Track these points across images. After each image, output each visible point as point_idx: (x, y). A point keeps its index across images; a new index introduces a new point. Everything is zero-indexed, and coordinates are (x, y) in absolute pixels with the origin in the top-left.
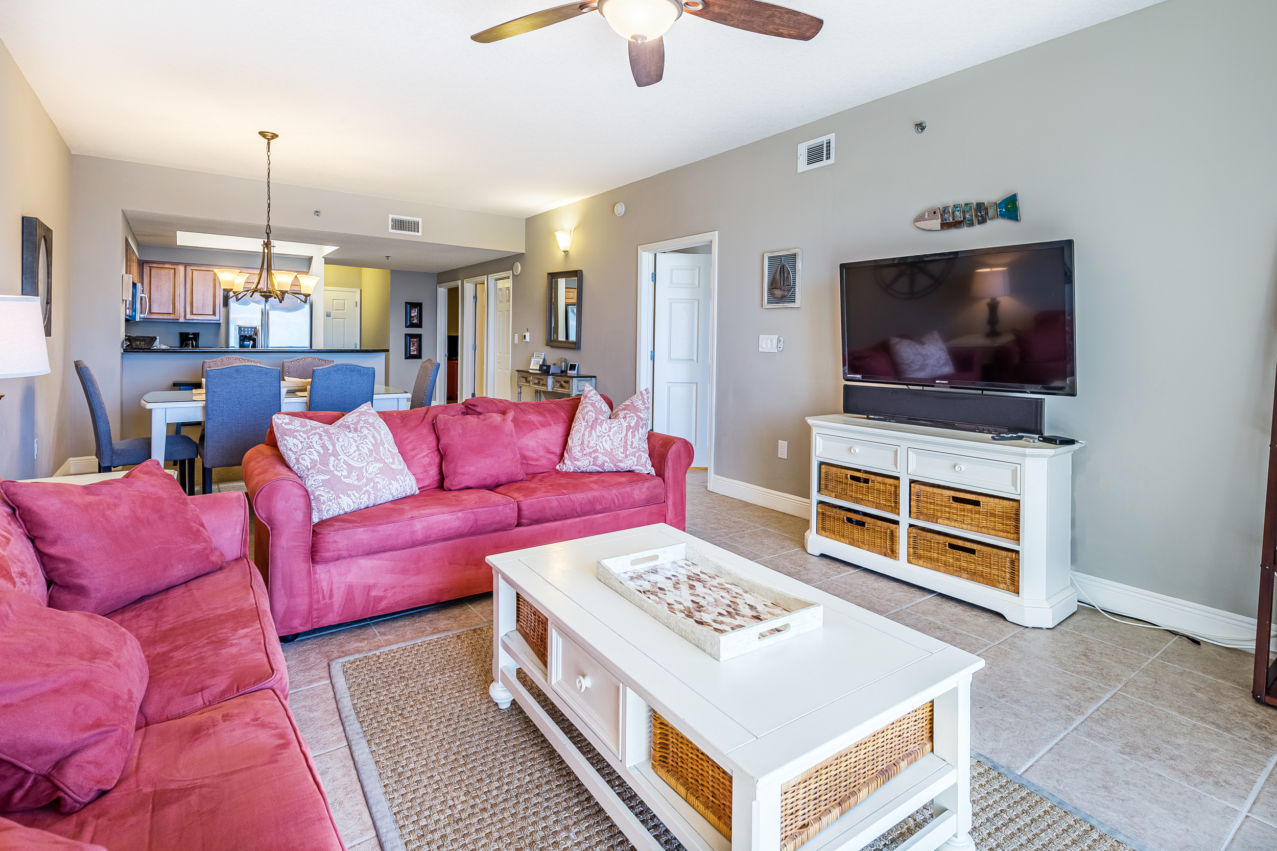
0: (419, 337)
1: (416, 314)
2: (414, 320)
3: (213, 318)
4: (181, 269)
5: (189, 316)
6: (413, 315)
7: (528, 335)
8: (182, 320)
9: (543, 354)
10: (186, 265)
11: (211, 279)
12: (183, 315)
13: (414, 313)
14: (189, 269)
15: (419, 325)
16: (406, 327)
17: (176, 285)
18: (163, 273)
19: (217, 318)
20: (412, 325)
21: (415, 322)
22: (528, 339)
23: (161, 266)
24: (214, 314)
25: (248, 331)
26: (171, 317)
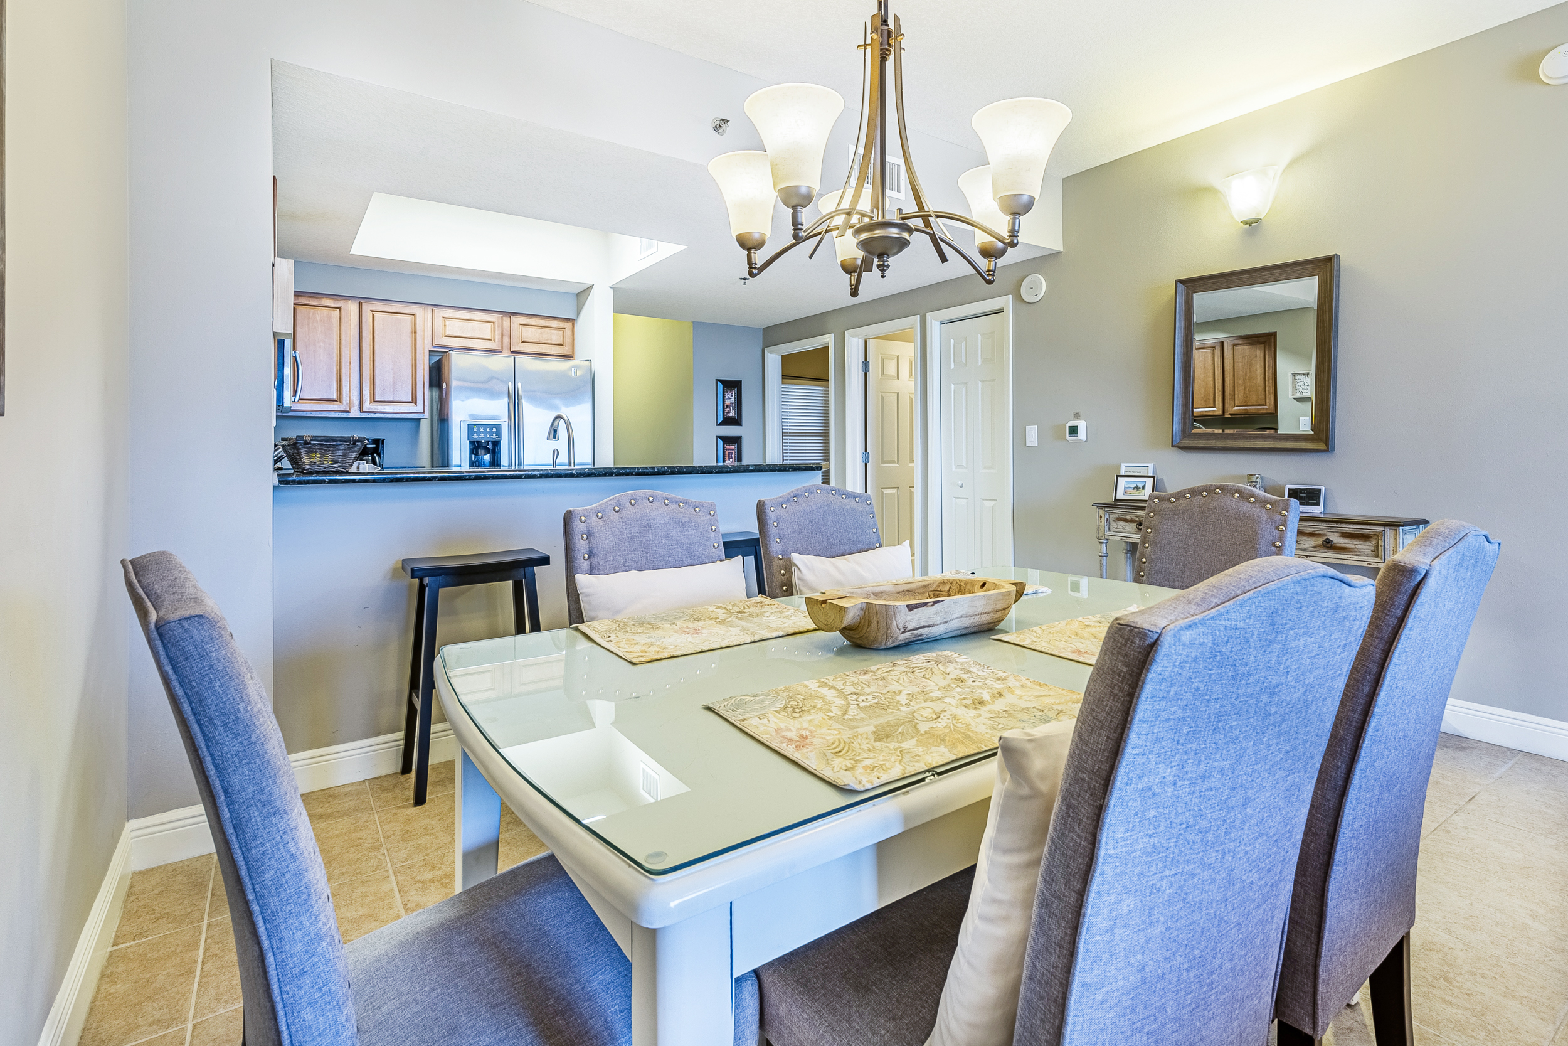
0: (736, 440)
1: (732, 401)
2: (729, 412)
3: (411, 408)
4: (352, 307)
5: (367, 406)
6: (728, 402)
7: (1082, 425)
8: (355, 413)
9: (1151, 466)
10: (361, 301)
11: (408, 329)
12: (356, 402)
13: (730, 399)
14: (367, 308)
15: (736, 421)
16: (718, 425)
17: (343, 342)
18: (318, 316)
19: (419, 408)
20: (728, 421)
21: (731, 414)
22: (1082, 434)
23: (315, 302)
24: (414, 401)
25: (485, 432)
26: (335, 407)
